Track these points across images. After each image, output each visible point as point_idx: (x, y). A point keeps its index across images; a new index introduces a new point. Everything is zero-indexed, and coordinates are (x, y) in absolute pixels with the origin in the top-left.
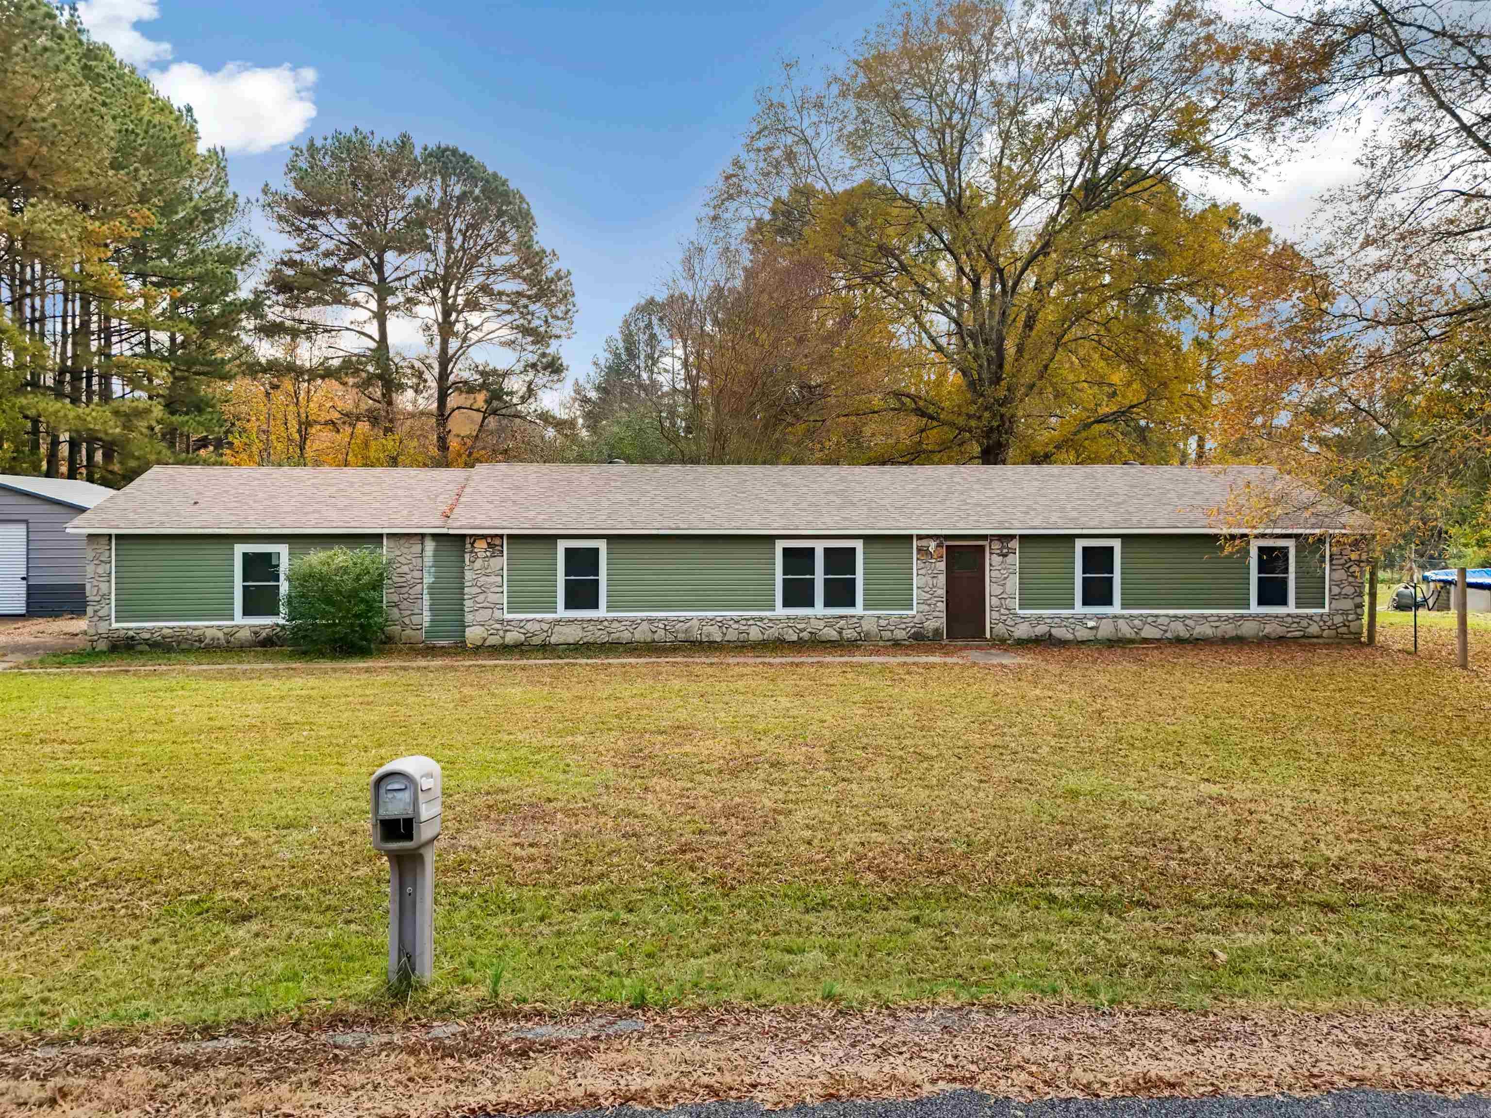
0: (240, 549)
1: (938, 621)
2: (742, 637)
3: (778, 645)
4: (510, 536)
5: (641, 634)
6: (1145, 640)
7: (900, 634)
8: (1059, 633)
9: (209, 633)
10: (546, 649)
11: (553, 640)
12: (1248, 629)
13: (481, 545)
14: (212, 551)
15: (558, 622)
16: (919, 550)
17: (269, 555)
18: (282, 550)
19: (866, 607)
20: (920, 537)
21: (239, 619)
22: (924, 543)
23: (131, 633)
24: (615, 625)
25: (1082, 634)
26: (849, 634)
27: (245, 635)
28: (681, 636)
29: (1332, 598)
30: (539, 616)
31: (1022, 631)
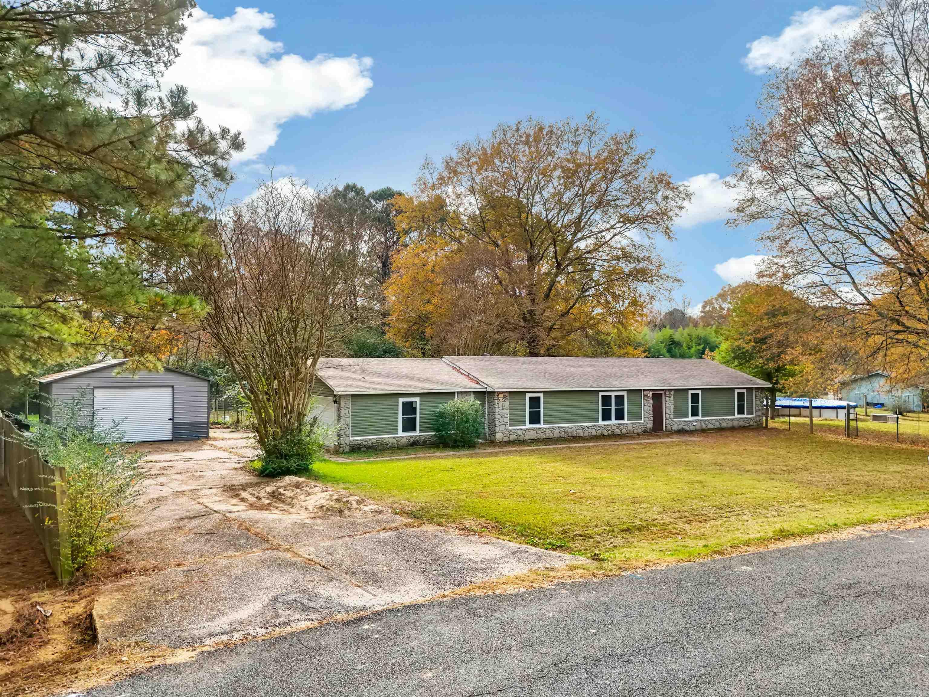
0: (401, 400)
1: (650, 426)
2: (590, 434)
3: (601, 437)
4: (510, 392)
5: (556, 434)
6: (709, 430)
7: (640, 431)
8: (686, 427)
9: (392, 441)
10: (524, 442)
11: (526, 438)
12: (736, 423)
13: (501, 396)
14: (389, 401)
15: (528, 430)
16: (645, 395)
17: (412, 403)
18: (417, 400)
19: (628, 420)
20: (644, 390)
21: (401, 434)
22: (645, 393)
23: (359, 442)
24: (548, 430)
25: (692, 428)
26: (624, 431)
27: (404, 441)
28: (570, 435)
29: (756, 411)
30: (521, 427)
31: (675, 427)
